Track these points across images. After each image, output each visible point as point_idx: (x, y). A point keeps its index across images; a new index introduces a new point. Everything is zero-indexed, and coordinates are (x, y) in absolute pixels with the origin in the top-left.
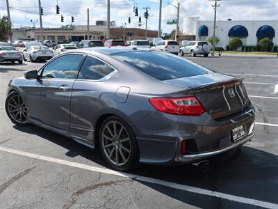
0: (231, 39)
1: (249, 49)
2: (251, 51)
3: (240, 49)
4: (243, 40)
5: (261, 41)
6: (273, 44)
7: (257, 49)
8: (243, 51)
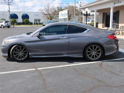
0: (11, 20)
1: (19, 24)
2: (20, 25)
3: (16, 24)
4: (16, 20)
5: (24, 20)
6: (29, 21)
7: (23, 23)
8: (17, 25)
